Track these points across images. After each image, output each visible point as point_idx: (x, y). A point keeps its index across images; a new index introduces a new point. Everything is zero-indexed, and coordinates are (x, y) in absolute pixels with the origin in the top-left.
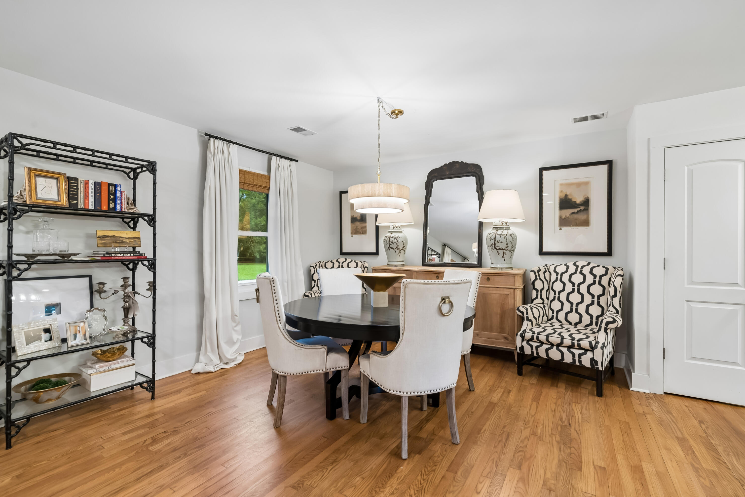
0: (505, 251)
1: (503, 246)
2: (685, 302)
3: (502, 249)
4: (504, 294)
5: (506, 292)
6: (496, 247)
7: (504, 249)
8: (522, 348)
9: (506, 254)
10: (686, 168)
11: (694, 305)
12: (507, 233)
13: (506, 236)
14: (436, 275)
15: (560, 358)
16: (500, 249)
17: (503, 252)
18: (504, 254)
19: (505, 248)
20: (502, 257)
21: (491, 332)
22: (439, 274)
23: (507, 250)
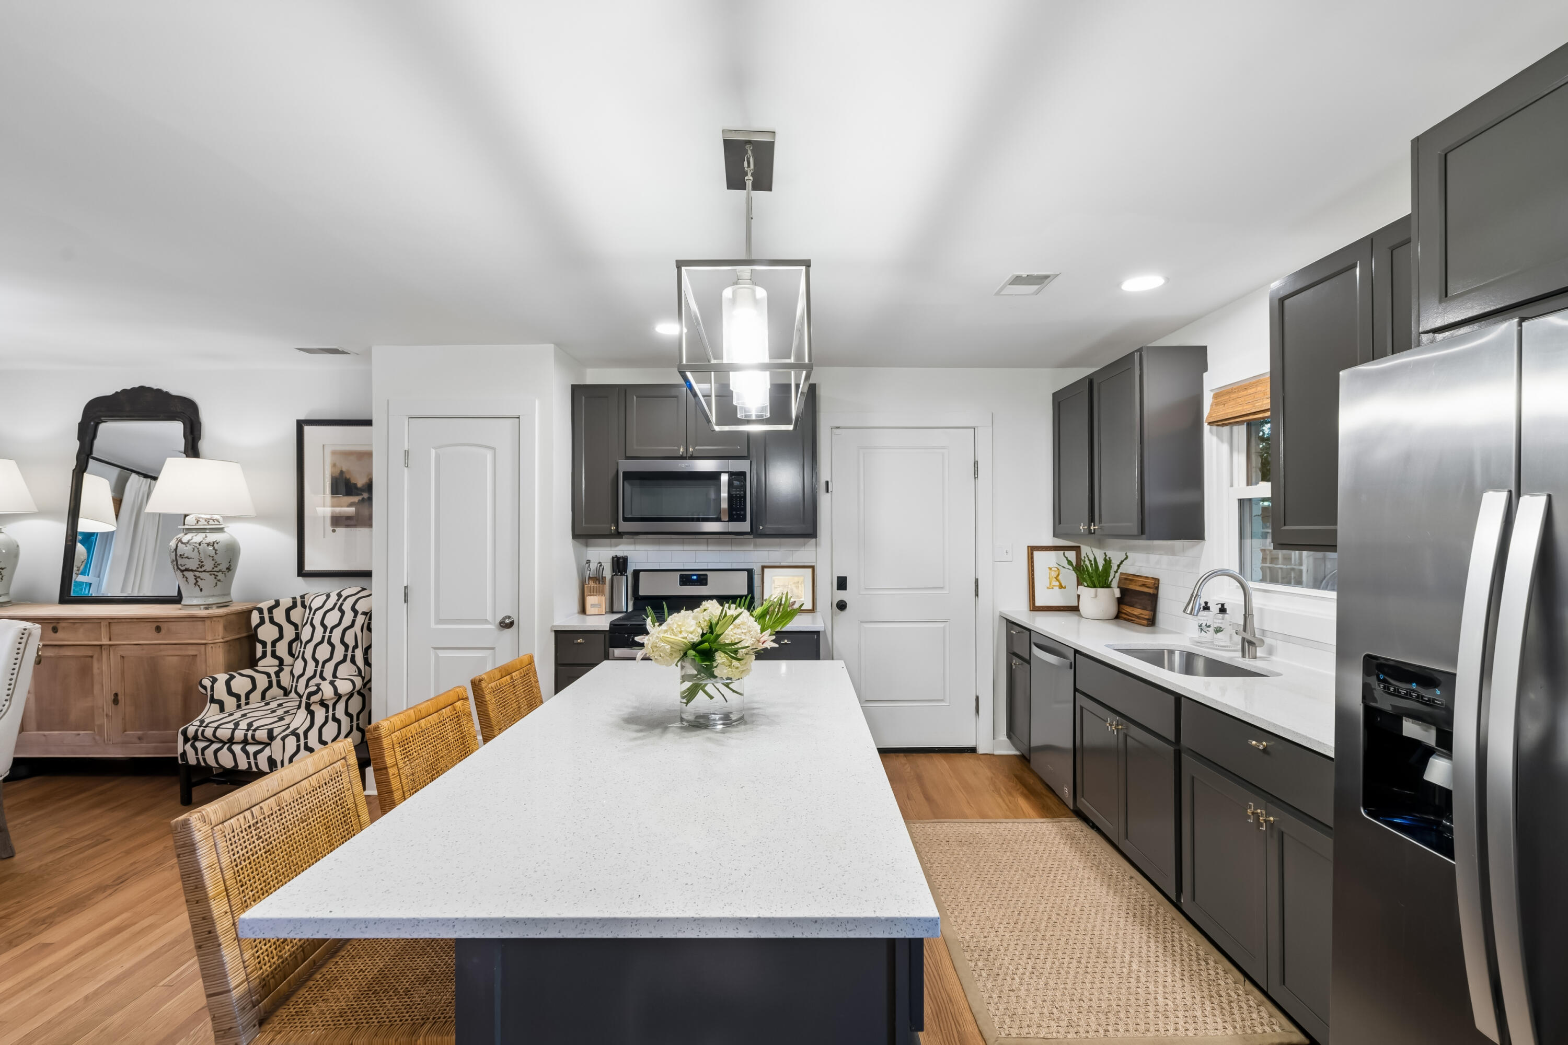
0: (197, 574)
1: (193, 565)
2: (432, 651)
3: (192, 570)
4: (189, 656)
5: (191, 651)
6: (180, 567)
7: (195, 571)
8: (184, 754)
9: (202, 579)
10: (433, 451)
11: (442, 654)
12: (202, 539)
13: (197, 545)
14: (51, 626)
15: (233, 764)
16: (187, 570)
17: (195, 576)
18: (198, 579)
19: (198, 568)
20: (195, 584)
21: (165, 729)
22: (58, 623)
23: (202, 572)
